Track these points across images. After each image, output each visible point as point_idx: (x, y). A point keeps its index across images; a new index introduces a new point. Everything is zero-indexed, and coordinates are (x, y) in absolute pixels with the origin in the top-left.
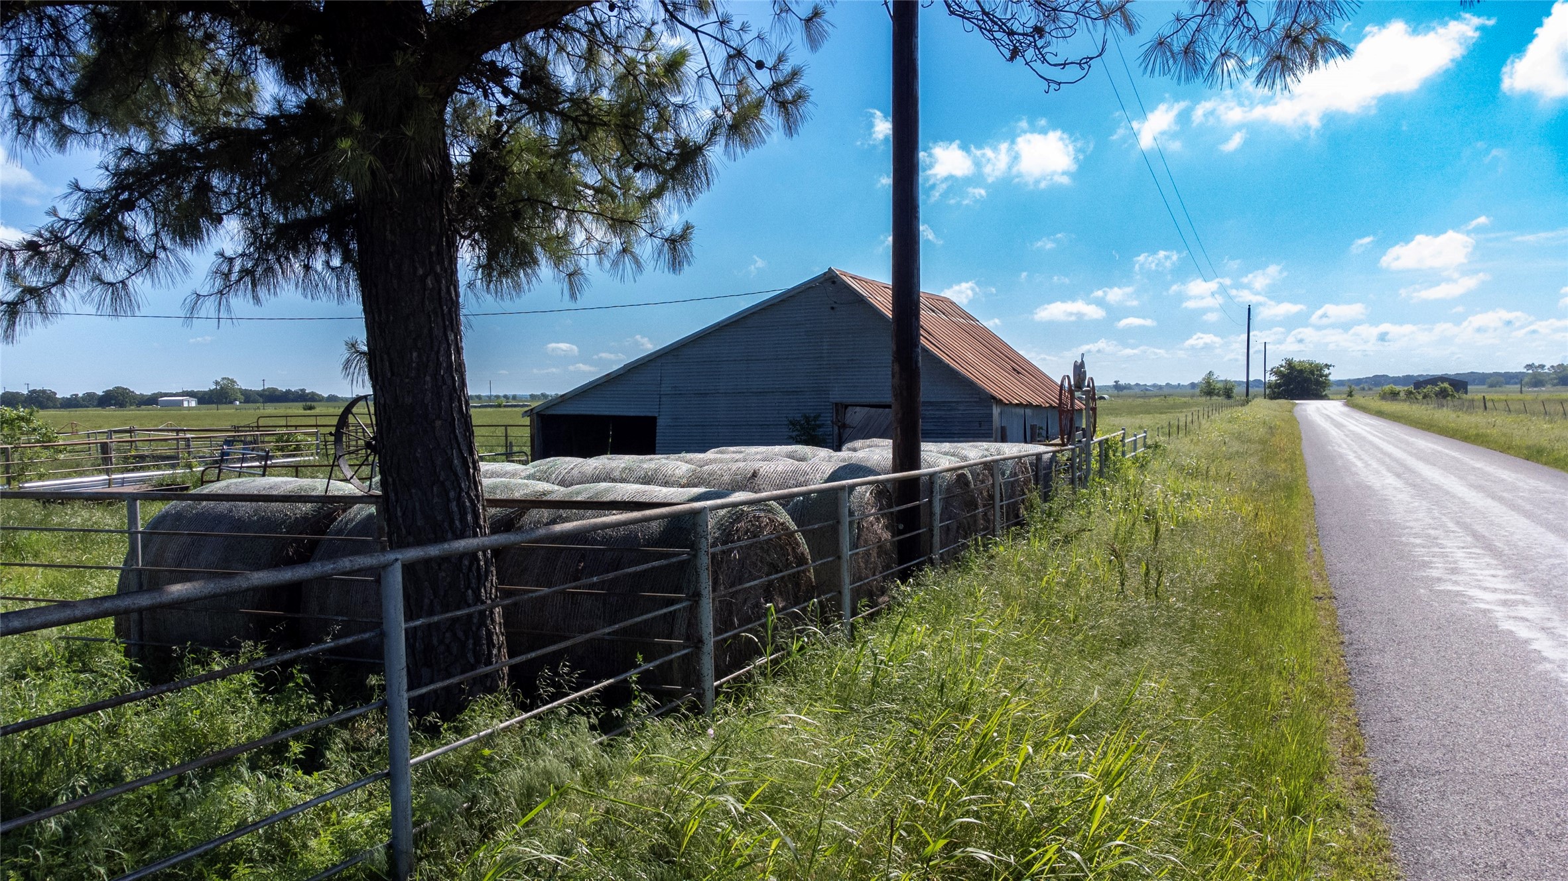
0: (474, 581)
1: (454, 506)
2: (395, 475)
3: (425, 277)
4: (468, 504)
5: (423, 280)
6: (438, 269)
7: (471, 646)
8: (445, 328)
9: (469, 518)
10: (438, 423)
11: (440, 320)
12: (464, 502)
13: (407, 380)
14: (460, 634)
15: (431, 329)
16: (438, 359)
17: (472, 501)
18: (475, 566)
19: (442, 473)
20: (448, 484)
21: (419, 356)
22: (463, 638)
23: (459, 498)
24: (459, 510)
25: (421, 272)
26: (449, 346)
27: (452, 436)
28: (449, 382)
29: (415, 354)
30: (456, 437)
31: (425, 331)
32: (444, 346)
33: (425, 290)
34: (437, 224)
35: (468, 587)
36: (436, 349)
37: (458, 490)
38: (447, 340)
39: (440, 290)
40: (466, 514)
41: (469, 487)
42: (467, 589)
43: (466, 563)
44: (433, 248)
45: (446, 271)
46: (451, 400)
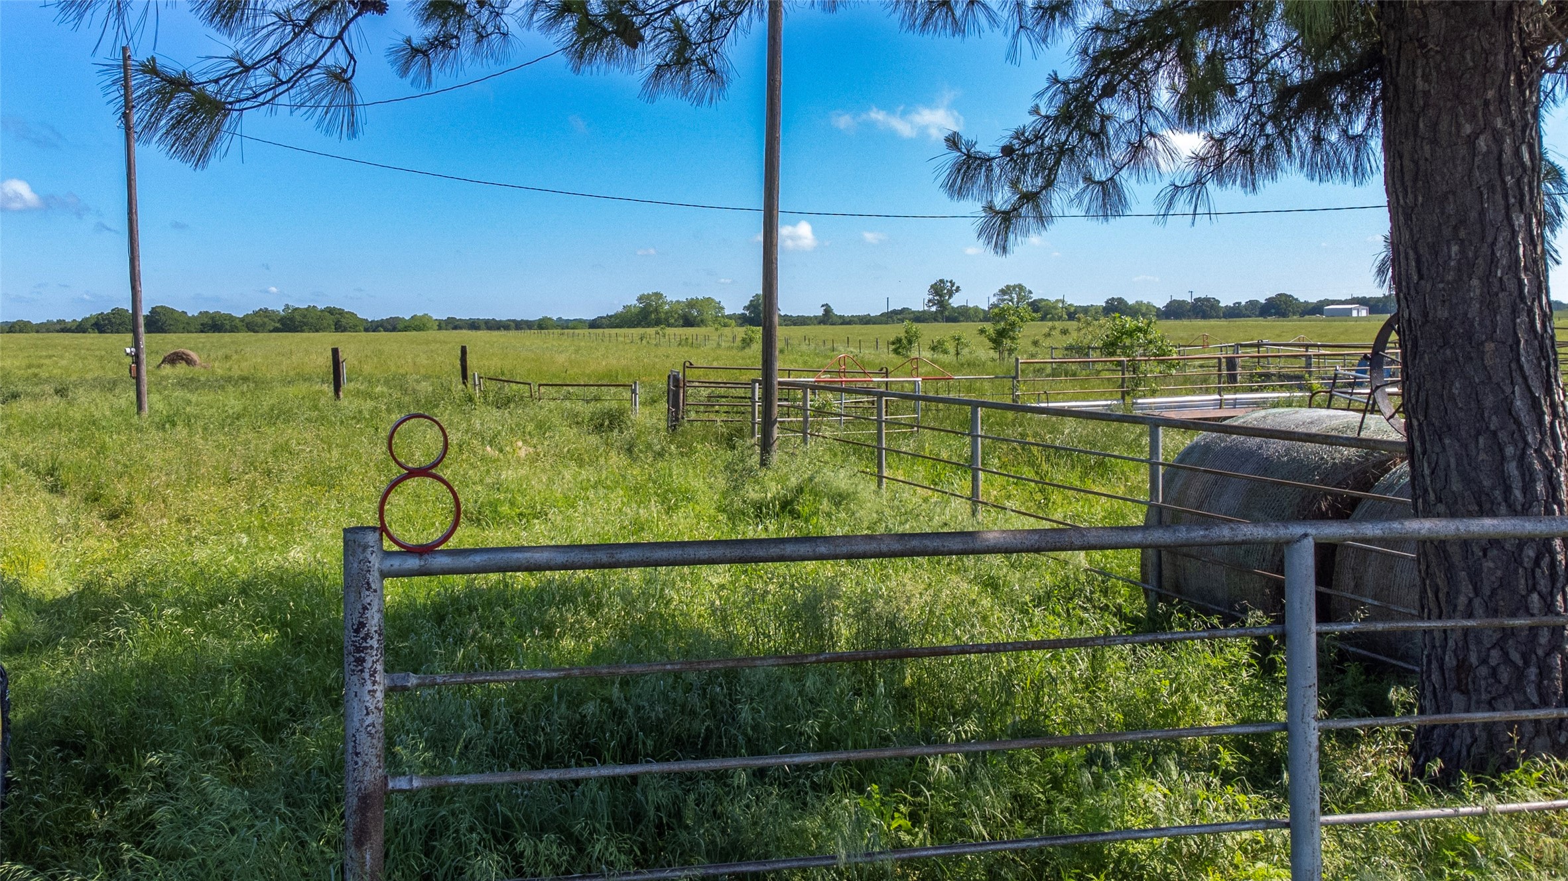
0: (1542, 582)
1: (1512, 468)
2: (1422, 418)
3: (1475, 135)
4: (1537, 466)
5: (1471, 141)
6: (1499, 123)
7: (1533, 678)
8: (1508, 208)
9: (1540, 487)
10: (1490, 347)
11: (1499, 197)
12: (1532, 464)
13: (1441, 286)
14: (1516, 657)
15: (1482, 213)
16: (1493, 253)
17: (1545, 463)
18: (1547, 559)
19: (1494, 418)
20: (1503, 436)
21: (1462, 252)
22: (1520, 663)
23: (1522, 458)
24: (1523, 475)
25: (1468, 129)
26: (1514, 234)
27: (1514, 366)
28: (1512, 285)
29: (1455, 249)
30: (1521, 368)
31: (1473, 215)
32: (1505, 234)
33: (1474, 155)
34: (1501, 57)
35: (1534, 588)
36: (1490, 239)
37: (1521, 445)
38: (1512, 226)
39: (1501, 152)
40: (1533, 481)
41: (1542, 441)
42: (1530, 592)
43: (1531, 553)
44: (1490, 94)
45: (1513, 125)
46: (1515, 313)
